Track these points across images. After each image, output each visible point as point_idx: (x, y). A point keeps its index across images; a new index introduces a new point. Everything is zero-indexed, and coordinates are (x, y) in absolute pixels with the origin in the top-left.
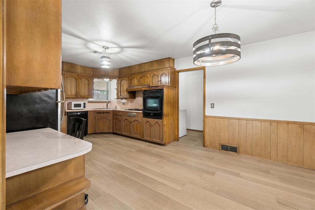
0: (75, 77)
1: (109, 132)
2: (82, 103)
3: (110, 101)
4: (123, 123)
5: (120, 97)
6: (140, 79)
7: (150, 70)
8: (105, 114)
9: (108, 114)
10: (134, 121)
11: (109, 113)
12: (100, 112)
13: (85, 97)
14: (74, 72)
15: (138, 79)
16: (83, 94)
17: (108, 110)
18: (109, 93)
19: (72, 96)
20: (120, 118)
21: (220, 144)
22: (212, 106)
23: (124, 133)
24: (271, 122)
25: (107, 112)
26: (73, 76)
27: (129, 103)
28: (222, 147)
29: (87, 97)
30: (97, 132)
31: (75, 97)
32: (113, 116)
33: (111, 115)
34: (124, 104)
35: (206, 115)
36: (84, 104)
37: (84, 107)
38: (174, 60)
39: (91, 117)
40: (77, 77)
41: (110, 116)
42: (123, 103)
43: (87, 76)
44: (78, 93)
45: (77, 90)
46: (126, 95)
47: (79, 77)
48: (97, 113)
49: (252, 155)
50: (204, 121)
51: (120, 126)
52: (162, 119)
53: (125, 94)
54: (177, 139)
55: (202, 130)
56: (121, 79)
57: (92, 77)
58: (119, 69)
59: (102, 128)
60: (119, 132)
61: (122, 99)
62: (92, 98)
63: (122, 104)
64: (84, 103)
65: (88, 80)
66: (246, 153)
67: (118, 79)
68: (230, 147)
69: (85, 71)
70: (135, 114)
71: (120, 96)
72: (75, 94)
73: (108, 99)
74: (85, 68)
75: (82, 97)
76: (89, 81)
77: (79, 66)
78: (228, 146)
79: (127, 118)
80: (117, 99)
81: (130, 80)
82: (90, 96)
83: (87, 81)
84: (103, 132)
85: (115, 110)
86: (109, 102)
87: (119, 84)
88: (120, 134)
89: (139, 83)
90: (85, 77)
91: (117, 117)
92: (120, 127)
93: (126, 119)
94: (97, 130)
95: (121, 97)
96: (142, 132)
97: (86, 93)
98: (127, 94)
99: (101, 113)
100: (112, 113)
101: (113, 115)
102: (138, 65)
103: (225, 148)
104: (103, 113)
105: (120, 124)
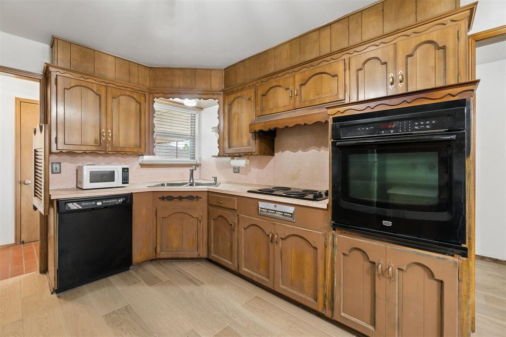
0: (95, 90)
1: (196, 256)
2: (118, 169)
3: (198, 162)
4: (243, 236)
5: (228, 151)
6: (301, 85)
7: (345, 45)
8: (185, 203)
9: (195, 202)
10: (289, 236)
11: (198, 198)
12: (170, 196)
13: (128, 150)
14: (92, 75)
15: (291, 88)
16: (122, 143)
17: (195, 188)
18: (197, 141)
19: (84, 148)
20: (232, 218)
23: (246, 270)
25: (192, 197)
26: (89, 85)
27: (252, 169)
29: (135, 150)
30: (161, 257)
31: (94, 148)
32: (208, 209)
33: (203, 204)
34: (237, 170)
36: (125, 171)
37: (125, 180)
39: (144, 211)
40: (103, 90)
41: (200, 209)
42: (235, 168)
43: (134, 91)
44: (107, 139)
45: (103, 130)
46: (249, 144)
47: (109, 89)
48: (163, 198)
51: (231, 243)
53: (246, 141)
56: (232, 97)
57: (150, 93)
58: (225, 69)
59: (175, 245)
60: (226, 261)
61: (233, 156)
62: (149, 154)
63: (232, 170)
64: (123, 169)
65: (137, 102)
67: (221, 98)
69: (130, 73)
70: (291, 210)
71: (230, 147)
72: (96, 141)
73: (194, 158)
74: (128, 65)
75: (119, 149)
76: (140, 103)
77: (110, 59)
79: (256, 220)
80: (219, 156)
81: (263, 95)
82: (143, 146)
83: (133, 105)
84: (180, 257)
85: (213, 188)
86: (197, 165)
87: (227, 113)
88: (233, 269)
89: (298, 99)
90: (128, 93)
91: (221, 212)
92: (231, 247)
93: (252, 225)
94: (162, 250)
95: (231, 151)
96: (324, 287)
97: (133, 140)
98: (252, 142)
99: (174, 198)
100: (205, 197)
101: (209, 205)
102: (290, 41)
104: (181, 198)
105: (232, 234)
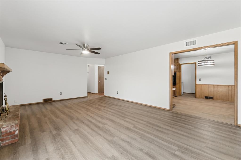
21: (204, 96)
22: (200, 80)
24: (229, 86)
28: (205, 97)
35: (197, 84)
38: (179, 59)
49: (220, 100)
50: (196, 86)
52: (176, 85)
54: (181, 95)
55: (195, 93)
66: (217, 99)
68: (209, 97)
78: (208, 97)
103: (207, 98)
